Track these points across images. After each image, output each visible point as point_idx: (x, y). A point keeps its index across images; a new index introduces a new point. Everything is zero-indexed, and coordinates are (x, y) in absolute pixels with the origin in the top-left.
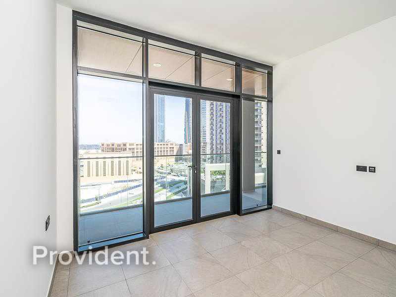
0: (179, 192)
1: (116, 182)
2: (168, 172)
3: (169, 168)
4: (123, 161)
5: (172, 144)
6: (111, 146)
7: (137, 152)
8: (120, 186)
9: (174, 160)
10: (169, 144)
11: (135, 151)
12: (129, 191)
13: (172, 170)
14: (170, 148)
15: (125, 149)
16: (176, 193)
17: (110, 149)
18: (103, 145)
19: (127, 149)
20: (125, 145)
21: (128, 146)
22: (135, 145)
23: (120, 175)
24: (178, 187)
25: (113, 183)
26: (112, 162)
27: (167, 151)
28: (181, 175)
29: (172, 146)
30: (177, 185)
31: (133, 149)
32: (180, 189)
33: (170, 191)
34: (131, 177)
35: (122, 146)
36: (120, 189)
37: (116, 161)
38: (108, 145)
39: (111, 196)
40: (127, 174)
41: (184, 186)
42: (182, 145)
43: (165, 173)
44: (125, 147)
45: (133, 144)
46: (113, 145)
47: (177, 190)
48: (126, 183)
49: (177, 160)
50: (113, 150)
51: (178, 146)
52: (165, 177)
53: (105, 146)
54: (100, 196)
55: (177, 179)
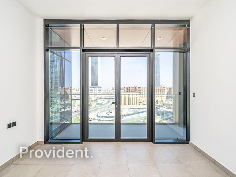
0: (168, 119)
1: (130, 108)
2: (161, 105)
3: (162, 103)
4: (135, 97)
5: (164, 88)
6: (128, 89)
7: (142, 92)
8: (132, 111)
9: (165, 98)
10: (162, 88)
11: (141, 91)
12: (137, 114)
13: (164, 104)
14: (163, 90)
15: (136, 90)
16: (165, 120)
17: (128, 90)
18: (125, 88)
19: (137, 90)
20: (136, 88)
21: (137, 89)
22: (141, 88)
23: (133, 105)
24: (167, 116)
25: (129, 109)
26: (129, 97)
27: (161, 92)
28: (170, 108)
29: (164, 89)
30: (167, 114)
31: (140, 90)
32: (169, 117)
33: (162, 118)
34: (139, 106)
35: (134, 89)
36: (133, 113)
37: (131, 96)
38: (127, 88)
39: (127, 116)
40: (137, 104)
41: (171, 116)
42: (171, 88)
43: (159, 106)
44: (135, 89)
45: (140, 88)
46: (129, 88)
47: (166, 117)
48: (136, 110)
49: (167, 98)
50: (129, 91)
51: (168, 89)
52: (158, 108)
53: (126, 88)
54: (123, 115)
55: (167, 110)
